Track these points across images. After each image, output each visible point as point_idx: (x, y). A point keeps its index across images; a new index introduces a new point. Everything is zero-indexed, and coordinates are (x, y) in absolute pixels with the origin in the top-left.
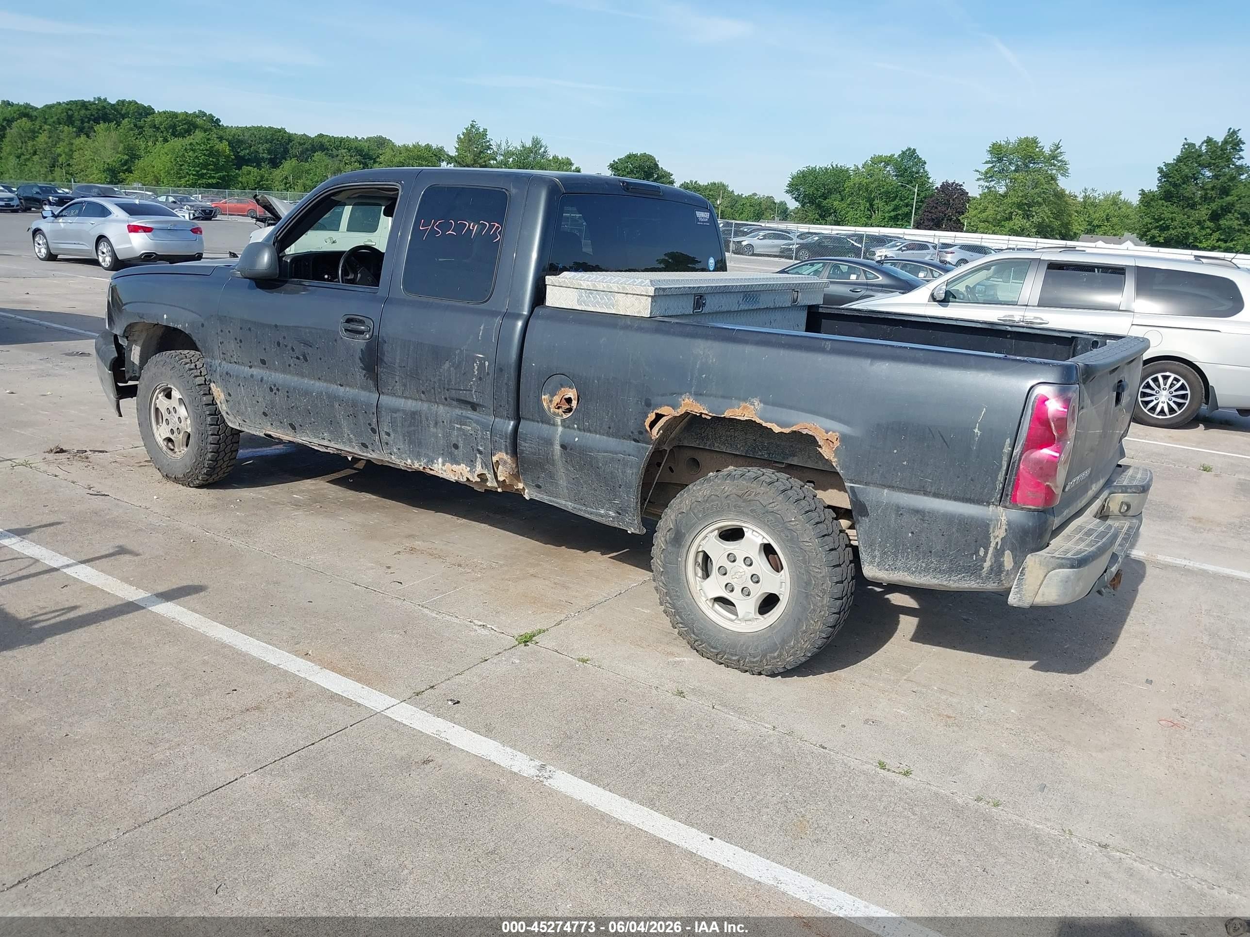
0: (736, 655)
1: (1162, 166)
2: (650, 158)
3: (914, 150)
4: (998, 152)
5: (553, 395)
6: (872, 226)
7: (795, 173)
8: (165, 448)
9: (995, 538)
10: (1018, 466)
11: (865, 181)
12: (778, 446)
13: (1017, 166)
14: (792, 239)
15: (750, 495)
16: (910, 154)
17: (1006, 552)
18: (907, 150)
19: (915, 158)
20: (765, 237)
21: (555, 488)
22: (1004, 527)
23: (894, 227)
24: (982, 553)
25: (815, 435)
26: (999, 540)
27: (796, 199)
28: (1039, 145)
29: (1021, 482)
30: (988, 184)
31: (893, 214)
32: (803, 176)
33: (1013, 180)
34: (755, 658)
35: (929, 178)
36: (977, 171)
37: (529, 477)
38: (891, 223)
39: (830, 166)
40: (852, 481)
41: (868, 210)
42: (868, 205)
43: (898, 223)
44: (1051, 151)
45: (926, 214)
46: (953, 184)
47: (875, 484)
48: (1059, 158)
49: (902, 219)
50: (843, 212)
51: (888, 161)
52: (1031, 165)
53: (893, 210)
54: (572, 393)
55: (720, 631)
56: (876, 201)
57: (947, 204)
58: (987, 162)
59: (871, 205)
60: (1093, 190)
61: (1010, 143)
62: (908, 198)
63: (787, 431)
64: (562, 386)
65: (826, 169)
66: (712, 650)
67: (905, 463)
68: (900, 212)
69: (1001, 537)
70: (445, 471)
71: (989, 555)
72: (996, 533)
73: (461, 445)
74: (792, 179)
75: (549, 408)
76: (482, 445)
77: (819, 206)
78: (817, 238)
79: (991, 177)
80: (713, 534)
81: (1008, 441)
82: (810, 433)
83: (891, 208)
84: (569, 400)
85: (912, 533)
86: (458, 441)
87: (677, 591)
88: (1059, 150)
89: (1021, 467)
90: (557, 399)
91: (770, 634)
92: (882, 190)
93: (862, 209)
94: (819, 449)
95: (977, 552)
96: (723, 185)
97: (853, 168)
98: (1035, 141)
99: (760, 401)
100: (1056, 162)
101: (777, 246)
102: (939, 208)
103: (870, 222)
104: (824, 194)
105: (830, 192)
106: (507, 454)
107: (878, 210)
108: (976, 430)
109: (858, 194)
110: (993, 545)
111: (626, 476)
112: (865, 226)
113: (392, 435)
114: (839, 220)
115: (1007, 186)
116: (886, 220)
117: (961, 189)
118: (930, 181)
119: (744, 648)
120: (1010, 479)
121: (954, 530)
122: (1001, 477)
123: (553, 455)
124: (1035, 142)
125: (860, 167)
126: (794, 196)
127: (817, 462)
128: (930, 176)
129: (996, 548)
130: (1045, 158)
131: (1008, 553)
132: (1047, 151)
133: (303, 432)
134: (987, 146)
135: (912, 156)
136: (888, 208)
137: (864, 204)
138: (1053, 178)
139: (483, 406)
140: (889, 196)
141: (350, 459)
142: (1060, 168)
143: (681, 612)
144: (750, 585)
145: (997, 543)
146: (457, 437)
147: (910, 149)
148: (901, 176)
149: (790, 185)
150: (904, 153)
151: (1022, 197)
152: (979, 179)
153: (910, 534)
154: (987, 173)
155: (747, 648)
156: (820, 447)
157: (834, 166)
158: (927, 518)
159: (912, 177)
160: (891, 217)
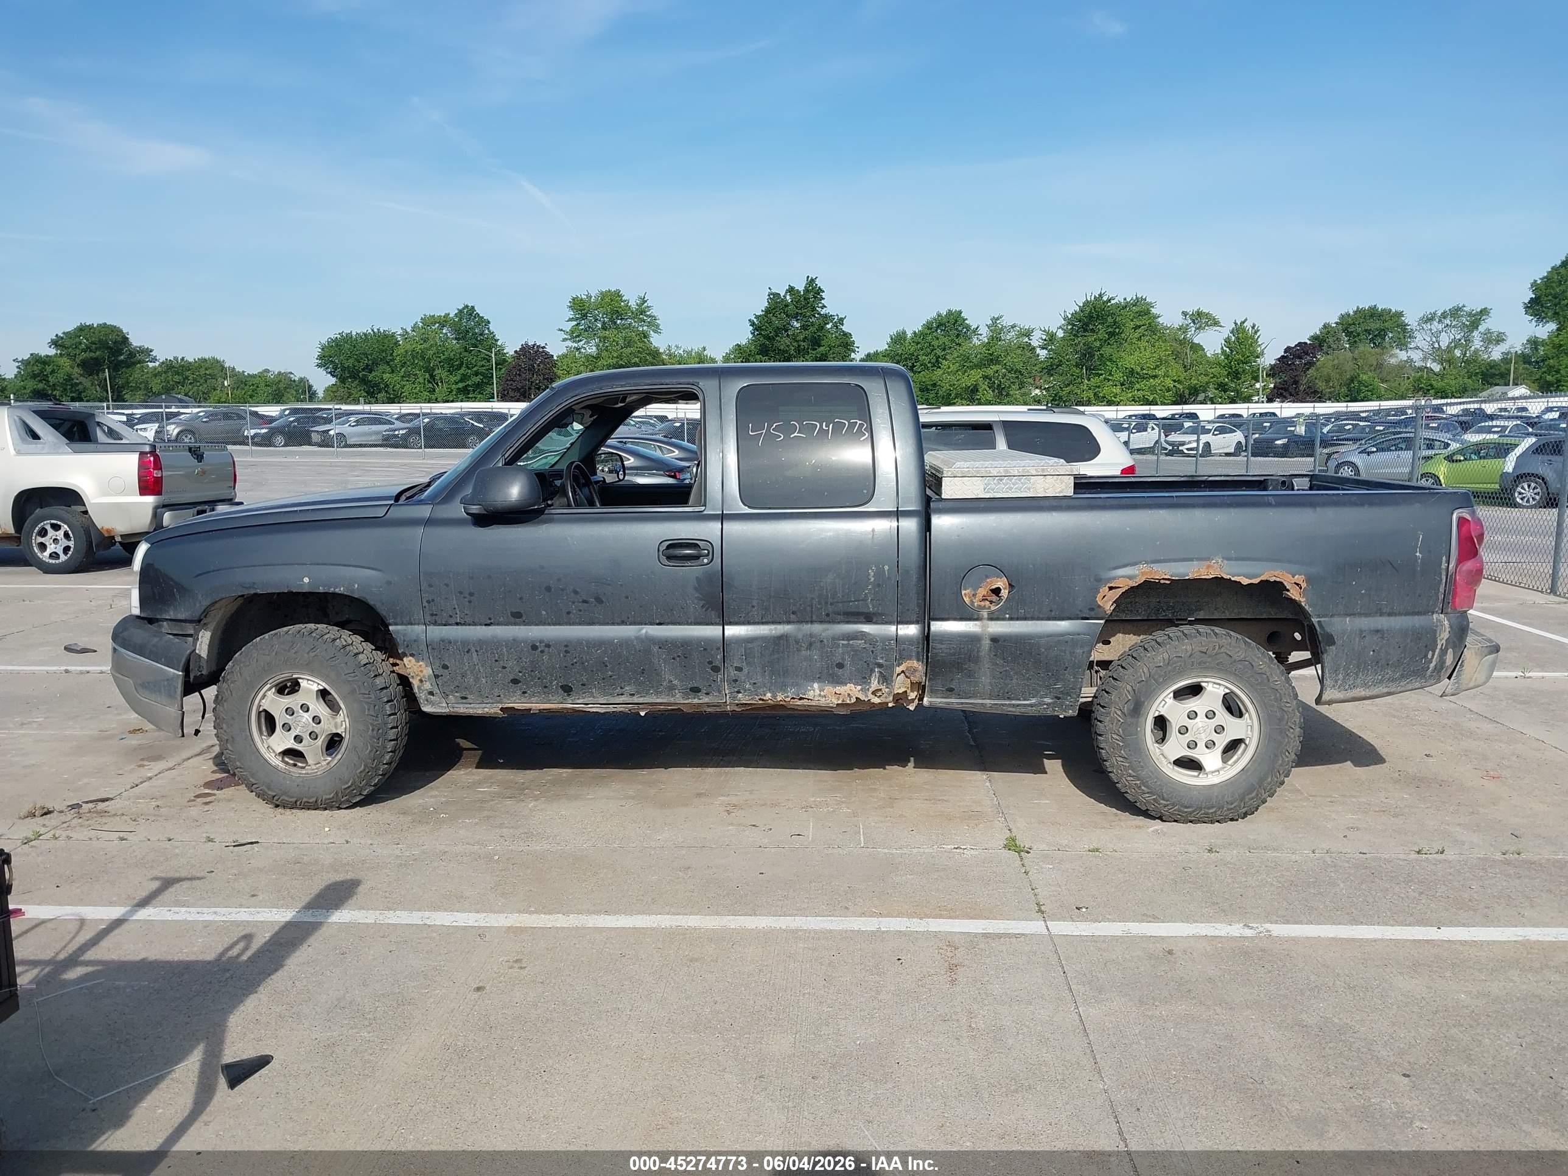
0: (1213, 807)
1: (753, 318)
2: (114, 330)
3: (473, 307)
4: (580, 307)
5: (976, 588)
6: (437, 401)
7: (324, 341)
8: (282, 765)
9: (1441, 640)
10: (1455, 577)
11: (419, 347)
12: (1183, 604)
13: (604, 323)
14: (394, 424)
15: (1214, 649)
16: (469, 312)
17: (1449, 651)
18: (464, 309)
19: (475, 317)
20: (358, 423)
21: (975, 687)
22: (1448, 630)
23: (465, 401)
24: (1430, 656)
25: (1282, 581)
26: (1444, 641)
27: (332, 374)
28: (624, 298)
29: (1459, 590)
30: (576, 345)
31: (461, 385)
32: (337, 345)
33: (604, 339)
34: (1232, 804)
35: (497, 340)
36: (561, 330)
37: (940, 681)
38: (461, 397)
39: (370, 331)
40: (1319, 616)
41: (429, 382)
42: (427, 376)
43: (470, 396)
44: (638, 305)
45: (510, 383)
46: (534, 345)
47: (1339, 615)
48: (648, 313)
49: (474, 391)
50: (398, 386)
51: (444, 321)
52: (619, 322)
53: (461, 381)
54: (1001, 583)
55: (1190, 788)
56: (436, 372)
57: (531, 369)
58: (570, 320)
59: (432, 376)
60: (677, 347)
61: (591, 297)
62: (475, 366)
63: (1256, 581)
64: (987, 577)
65: (365, 335)
66: (1186, 810)
67: (1363, 592)
68: (469, 382)
69: (1445, 639)
70: (825, 696)
71: (1435, 657)
72: (1442, 636)
73: (848, 663)
74: (323, 349)
75: (972, 602)
76: (882, 658)
77: (364, 381)
78: (426, 420)
79: (578, 336)
80: (1169, 696)
81: (1444, 558)
82: (1278, 580)
83: (458, 378)
84: (997, 591)
85: (1374, 651)
86: (843, 659)
87: (1140, 762)
88: (646, 304)
89: (1457, 577)
90: (982, 592)
91: (1244, 777)
92: (442, 357)
93: (421, 381)
94: (1288, 593)
95: (1426, 656)
96: (218, 361)
97: (400, 332)
98: (618, 294)
99: (1223, 558)
100: (645, 318)
101: (377, 433)
102: (524, 375)
103: (434, 397)
104: (367, 365)
105: (375, 363)
106: (918, 660)
107: (442, 382)
108: (1418, 554)
109: (412, 364)
110: (1439, 647)
111: (1075, 658)
112: (429, 402)
113: (745, 671)
114: (392, 396)
115: (597, 346)
116: (454, 393)
117: (544, 352)
118: (499, 343)
119: (1220, 797)
120: (1450, 589)
121: (1409, 641)
122: (1442, 590)
123: (978, 651)
124: (619, 296)
125: (409, 330)
126: (329, 370)
127: (1224, 612)
128: (497, 337)
129: (1441, 649)
130: (633, 313)
131: (1450, 651)
132: (633, 304)
133: (585, 693)
134: (567, 302)
135: (471, 314)
136: (453, 379)
137: (422, 376)
138: (645, 335)
139: (881, 615)
140: (452, 365)
141: (642, 714)
142: (650, 325)
143: (1147, 782)
144: (1215, 737)
145: (1442, 645)
146: (843, 654)
147: (467, 306)
148: (464, 338)
149: (320, 358)
150: (461, 311)
151: (617, 357)
152: (564, 340)
153: (1372, 653)
154: (573, 332)
155: (1223, 797)
156: (1288, 590)
157: (376, 330)
158: (1386, 635)
159: (476, 340)
160: (458, 389)
